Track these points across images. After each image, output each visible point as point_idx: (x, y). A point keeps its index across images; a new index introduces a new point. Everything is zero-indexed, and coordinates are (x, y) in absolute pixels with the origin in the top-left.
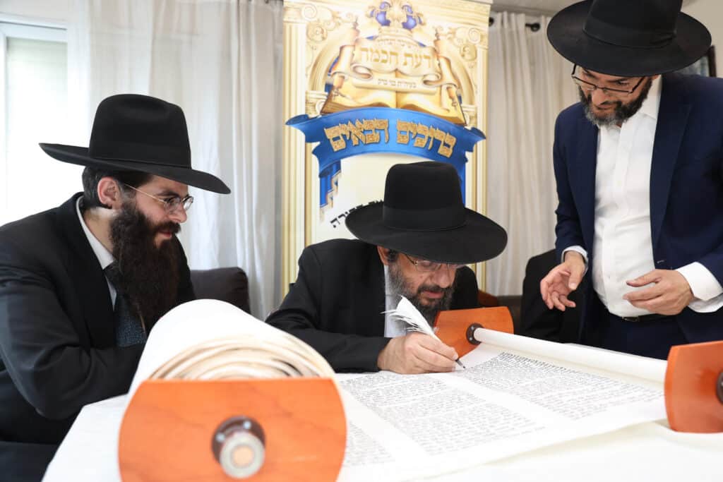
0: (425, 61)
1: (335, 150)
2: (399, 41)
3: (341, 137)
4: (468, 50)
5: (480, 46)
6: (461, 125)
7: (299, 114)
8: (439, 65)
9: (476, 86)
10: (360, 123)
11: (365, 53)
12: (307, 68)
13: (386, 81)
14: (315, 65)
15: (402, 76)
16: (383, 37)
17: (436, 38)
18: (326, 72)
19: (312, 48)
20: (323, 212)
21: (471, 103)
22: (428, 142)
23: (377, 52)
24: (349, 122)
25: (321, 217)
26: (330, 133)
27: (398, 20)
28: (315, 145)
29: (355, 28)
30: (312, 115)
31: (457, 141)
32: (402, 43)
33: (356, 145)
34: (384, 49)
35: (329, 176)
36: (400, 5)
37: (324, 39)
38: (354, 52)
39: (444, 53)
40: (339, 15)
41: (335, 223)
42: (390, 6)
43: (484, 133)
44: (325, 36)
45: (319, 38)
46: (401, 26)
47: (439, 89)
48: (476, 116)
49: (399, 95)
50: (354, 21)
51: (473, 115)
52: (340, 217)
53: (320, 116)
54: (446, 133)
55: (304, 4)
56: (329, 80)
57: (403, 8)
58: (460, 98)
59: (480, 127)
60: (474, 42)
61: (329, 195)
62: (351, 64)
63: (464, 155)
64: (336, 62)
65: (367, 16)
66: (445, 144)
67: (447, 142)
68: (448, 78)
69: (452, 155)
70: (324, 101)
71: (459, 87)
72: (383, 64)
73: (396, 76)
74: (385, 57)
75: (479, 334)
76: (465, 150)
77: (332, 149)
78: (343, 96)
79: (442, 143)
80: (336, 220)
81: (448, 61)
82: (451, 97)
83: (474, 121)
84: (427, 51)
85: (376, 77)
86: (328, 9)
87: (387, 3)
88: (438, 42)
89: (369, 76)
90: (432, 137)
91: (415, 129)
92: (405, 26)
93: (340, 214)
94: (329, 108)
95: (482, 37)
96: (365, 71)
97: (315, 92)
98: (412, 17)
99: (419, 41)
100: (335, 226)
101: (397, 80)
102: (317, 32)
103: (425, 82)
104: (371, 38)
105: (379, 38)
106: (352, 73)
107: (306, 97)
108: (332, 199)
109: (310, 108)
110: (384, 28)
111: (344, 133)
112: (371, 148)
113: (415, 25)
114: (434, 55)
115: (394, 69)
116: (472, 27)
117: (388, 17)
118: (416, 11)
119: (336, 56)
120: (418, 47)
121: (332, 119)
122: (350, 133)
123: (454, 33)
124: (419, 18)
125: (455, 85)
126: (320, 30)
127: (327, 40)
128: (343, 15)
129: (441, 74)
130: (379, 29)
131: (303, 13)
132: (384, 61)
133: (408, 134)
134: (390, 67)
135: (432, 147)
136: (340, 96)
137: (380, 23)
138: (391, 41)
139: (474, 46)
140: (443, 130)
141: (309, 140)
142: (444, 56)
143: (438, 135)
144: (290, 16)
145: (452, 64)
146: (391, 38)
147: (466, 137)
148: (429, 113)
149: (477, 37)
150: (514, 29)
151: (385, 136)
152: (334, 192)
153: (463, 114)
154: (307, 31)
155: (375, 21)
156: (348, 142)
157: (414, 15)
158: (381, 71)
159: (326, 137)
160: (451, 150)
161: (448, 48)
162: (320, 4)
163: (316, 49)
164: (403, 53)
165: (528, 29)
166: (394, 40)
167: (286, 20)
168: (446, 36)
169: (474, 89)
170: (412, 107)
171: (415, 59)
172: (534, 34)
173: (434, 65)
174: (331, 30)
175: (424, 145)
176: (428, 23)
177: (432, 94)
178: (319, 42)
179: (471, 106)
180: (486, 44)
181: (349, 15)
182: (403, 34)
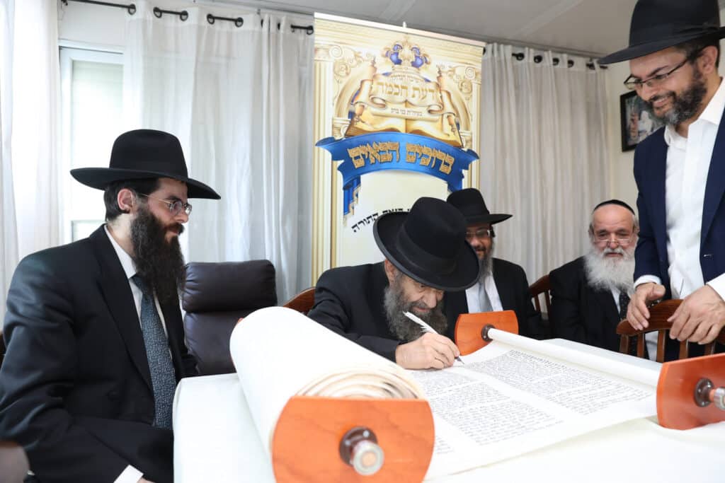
0: (430, 95)
1: (356, 167)
2: (408, 77)
3: (361, 157)
4: (464, 85)
5: (476, 82)
6: (459, 147)
7: (326, 137)
8: (441, 97)
9: (471, 116)
10: (377, 145)
11: (381, 87)
12: (334, 99)
13: (398, 110)
14: (340, 96)
15: (412, 107)
16: (396, 74)
17: (438, 75)
18: (349, 102)
19: (338, 82)
20: (346, 219)
21: (467, 128)
22: (431, 161)
23: (390, 86)
24: (368, 144)
25: (344, 223)
26: (352, 153)
27: (409, 60)
28: (340, 162)
29: (373, 66)
30: (337, 138)
31: (454, 163)
32: (411, 79)
33: (373, 164)
34: (397, 84)
35: (351, 189)
36: (410, 47)
37: (347, 74)
38: (373, 86)
39: (445, 87)
40: (360, 55)
41: (356, 228)
42: (402, 48)
43: (478, 153)
44: (348, 72)
45: (343, 73)
46: (411, 65)
47: (441, 117)
48: (471, 140)
49: (409, 122)
50: (373, 59)
51: (468, 138)
52: (359, 223)
53: (344, 139)
54: (446, 154)
55: (332, 45)
56: (352, 108)
57: (412, 50)
58: (458, 125)
59: (474, 149)
60: (470, 79)
61: (351, 205)
62: (370, 96)
63: (461, 172)
64: (357, 94)
65: (383, 56)
66: (445, 163)
67: (446, 161)
68: (449, 108)
69: (451, 173)
70: (348, 126)
71: (458, 115)
72: (396, 96)
73: (406, 106)
74: (396, 90)
75: (492, 333)
76: (462, 168)
77: (354, 166)
78: (363, 122)
79: (443, 162)
80: (356, 225)
81: (449, 94)
82: (451, 124)
83: (469, 144)
84: (431, 86)
85: (390, 106)
87: (399, 45)
88: (441, 78)
89: (384, 106)
90: (435, 157)
91: (421, 150)
92: (414, 64)
93: (359, 221)
94: (351, 132)
95: (476, 74)
96: (381, 102)
97: (340, 118)
98: (419, 57)
99: (425, 77)
100: (355, 231)
101: (406, 109)
102: (342, 69)
103: (430, 112)
104: (386, 74)
105: (392, 75)
106: (371, 104)
107: (333, 122)
108: (353, 208)
109: (336, 131)
110: (397, 66)
111: (363, 153)
112: (385, 165)
113: (422, 64)
114: (437, 89)
115: (403, 99)
116: (467, 66)
117: (400, 57)
118: (422, 52)
119: (358, 89)
120: (425, 83)
121: (354, 141)
122: (369, 153)
123: (453, 71)
124: (425, 58)
125: (454, 114)
126: (344, 67)
127: (350, 75)
128: (363, 55)
129: (443, 105)
130: (392, 67)
131: (330, 52)
132: (397, 94)
133: (415, 154)
134: (400, 98)
135: (435, 166)
136: (360, 122)
137: (393, 61)
138: (402, 77)
139: (470, 82)
140: (444, 152)
141: (335, 158)
142: (447, 89)
143: (440, 155)
144: (320, 55)
145: (452, 95)
146: (402, 74)
147: (463, 158)
148: (433, 137)
149: (471, 75)
150: (503, 58)
151: (396, 155)
152: (355, 202)
153: (460, 138)
154: (334, 68)
155: (389, 60)
156: (367, 160)
157: (421, 55)
158: (393, 102)
159: (349, 156)
160: (450, 168)
161: (448, 83)
162: (345, 45)
163: (341, 82)
164: (412, 86)
165: (515, 58)
166: (404, 76)
167: (316, 58)
168: (447, 73)
169: (470, 118)
170: (418, 132)
171: (421, 92)
172: (519, 62)
173: (437, 98)
174: (354, 67)
175: (428, 164)
176: (432, 62)
177: (436, 121)
178: (344, 77)
179: (467, 131)
180: (480, 80)
181: (368, 55)
182: (412, 71)
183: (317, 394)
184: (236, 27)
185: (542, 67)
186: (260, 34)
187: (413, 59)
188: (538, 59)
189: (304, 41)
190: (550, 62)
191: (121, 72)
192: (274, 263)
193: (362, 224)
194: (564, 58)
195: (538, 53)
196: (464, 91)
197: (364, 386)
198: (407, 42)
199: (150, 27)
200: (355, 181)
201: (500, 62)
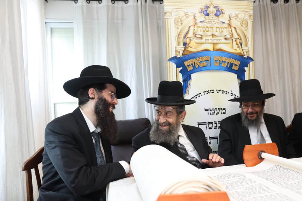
0: (225, 30)
2: (213, 22)
3: (191, 65)
4: (244, 23)
5: (250, 20)
6: (242, 56)
7: (173, 56)
8: (231, 30)
9: (248, 38)
10: (199, 59)
11: (199, 28)
12: (176, 37)
13: (208, 39)
14: (179, 35)
15: (216, 37)
16: (207, 21)
17: (229, 19)
18: (183, 37)
19: (177, 28)
21: (246, 46)
22: (228, 64)
23: (204, 27)
24: (194, 58)
26: (186, 63)
27: (213, 13)
28: (180, 69)
29: (194, 18)
30: (178, 56)
31: (240, 63)
32: (215, 23)
33: (197, 68)
34: (207, 26)
35: (186, 82)
36: (213, 6)
37: (182, 24)
38: (195, 28)
39: (233, 25)
40: (187, 13)
42: (209, 7)
43: (253, 58)
44: (182, 23)
45: (179, 24)
46: (214, 15)
47: (232, 41)
48: (249, 51)
49: (214, 45)
50: (194, 15)
51: (247, 51)
53: (182, 56)
54: (236, 60)
55: (173, 10)
56: (185, 41)
57: (214, 8)
58: (241, 44)
59: (251, 56)
60: (246, 19)
61: (187, 89)
62: (194, 34)
63: (244, 68)
64: (187, 33)
65: (199, 12)
66: (235, 65)
67: (236, 64)
68: (236, 36)
69: (238, 69)
70: (183, 50)
71: (241, 39)
72: (207, 32)
73: (213, 37)
74: (207, 29)
75: (264, 155)
76: (244, 67)
77: (188, 70)
78: (191, 47)
79: (234, 64)
81: (235, 28)
82: (237, 44)
83: (248, 54)
84: (226, 25)
85: (204, 38)
86: (183, 11)
87: (208, 6)
88: (231, 21)
89: (201, 38)
90: (229, 62)
91: (222, 59)
92: (216, 15)
94: (185, 53)
95: (250, 16)
96: (200, 36)
97: (179, 46)
98: (218, 11)
99: (222, 21)
101: (213, 39)
102: (179, 21)
103: (225, 39)
104: (201, 22)
105: (205, 22)
106: (194, 37)
107: (176, 49)
108: (188, 91)
109: (178, 53)
110: (207, 17)
111: (192, 63)
112: (204, 68)
113: (220, 14)
114: (229, 27)
115: (212, 34)
116: (245, 12)
117: (208, 12)
118: (220, 8)
119: (187, 31)
120: (222, 24)
121: (187, 57)
122: (195, 63)
123: (238, 16)
124: (222, 11)
125: (239, 39)
126: (180, 20)
128: (189, 13)
129: (232, 34)
130: (205, 18)
131: (172, 13)
132: (208, 31)
133: (219, 61)
134: (210, 33)
135: (229, 67)
136: (190, 48)
137: (205, 15)
139: (247, 21)
140: (234, 59)
141: (178, 67)
142: (233, 26)
143: (232, 61)
145: (237, 29)
147: (245, 61)
148: (228, 52)
149: (248, 16)
150: (265, 4)
151: (209, 63)
152: (189, 88)
153: (243, 51)
154: (175, 21)
155: (202, 14)
156: (194, 66)
157: (219, 10)
158: (206, 36)
159: (185, 65)
160: (238, 67)
161: (235, 23)
162: (179, 9)
163: (179, 28)
164: (215, 27)
165: (272, 3)
166: (211, 22)
167: (166, 17)
168: (234, 18)
169: (248, 40)
170: (220, 50)
171: (220, 29)
172: (275, 5)
173: (229, 31)
174: (185, 20)
175: (226, 66)
176: (226, 13)
177: (229, 43)
178: (179, 25)
179: (246, 47)
180: (252, 19)
181: (192, 13)
182: (215, 19)
183: (170, 193)
184: (125, 4)
185: (289, 5)
186: (137, 6)
187: (215, 12)
189: (159, 7)
191: (73, 31)
192: (150, 119)
196: (244, 26)
197: (194, 187)
198: (211, 3)
199: (85, 8)
201: (264, 6)
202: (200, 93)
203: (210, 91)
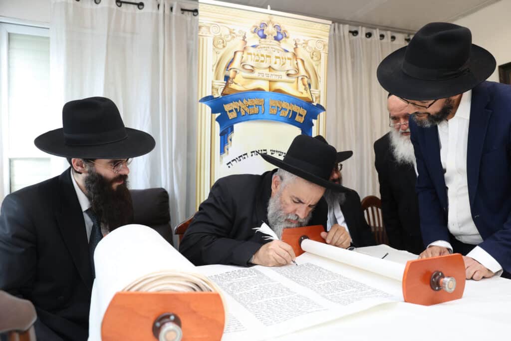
0: (288, 62)
1: (230, 118)
2: (272, 48)
3: (234, 110)
4: (315, 54)
5: (324, 51)
6: (310, 102)
7: (208, 95)
8: (297, 64)
9: (320, 78)
10: (246, 101)
11: (250, 56)
12: (213, 66)
13: (263, 74)
14: (218, 63)
15: (274, 71)
16: (262, 46)
17: (295, 47)
18: (225, 69)
19: (216, 53)
20: (222, 158)
21: (317, 88)
22: (289, 113)
23: (257, 55)
24: (239, 101)
25: (221, 161)
26: (227, 108)
27: (272, 35)
28: (217, 115)
29: (244, 40)
30: (216, 96)
31: (307, 113)
32: (274, 50)
33: (243, 115)
34: (263, 53)
35: (226, 135)
36: (273, 25)
37: (224, 47)
38: (244, 56)
39: (300, 56)
40: (234, 32)
41: (230, 165)
42: (266, 26)
43: (325, 107)
44: (225, 45)
45: (220, 46)
46: (273, 38)
47: (296, 79)
48: (319, 97)
49: (271, 83)
50: (244, 35)
51: (317, 95)
52: (232, 161)
53: (221, 97)
54: (300, 107)
55: (212, 24)
56: (227, 73)
57: (274, 27)
58: (310, 85)
59: (322, 104)
60: (319, 49)
61: (226, 147)
62: (241, 63)
63: (312, 121)
64: (231, 62)
65: (252, 32)
66: (300, 115)
67: (300, 113)
68: (302, 72)
69: (304, 122)
70: (224, 86)
71: (310, 78)
72: (262, 63)
73: (270, 71)
74: (262, 59)
76: (312, 119)
77: (229, 118)
78: (236, 84)
79: (298, 114)
80: (230, 163)
81: (303, 61)
82: (304, 85)
83: (318, 100)
84: (289, 55)
85: (257, 71)
87: (264, 24)
88: (297, 49)
89: (252, 71)
90: (292, 110)
91: (281, 105)
92: (276, 38)
93: (233, 159)
94: (227, 91)
95: (324, 46)
96: (251, 68)
97: (218, 81)
98: (280, 33)
99: (285, 48)
100: (229, 167)
101: (270, 73)
102: (219, 43)
103: (288, 75)
104: (253, 46)
105: (259, 47)
106: (241, 69)
107: (212, 84)
108: (228, 150)
109: (215, 91)
110: (263, 40)
111: (236, 107)
112: (253, 117)
113: (283, 38)
114: (294, 58)
115: (268, 66)
116: (317, 39)
117: (265, 33)
118: (283, 29)
119: (232, 58)
120: (284, 53)
121: (229, 98)
122: (240, 107)
123: (306, 43)
124: (285, 33)
125: (307, 77)
126: (221, 41)
127: (226, 48)
128: (236, 32)
129: (298, 70)
130: (259, 41)
131: (211, 29)
132: (262, 61)
133: (276, 108)
134: (266, 65)
135: (292, 116)
136: (234, 84)
137: (260, 36)
138: (266, 48)
139: (319, 52)
140: (299, 106)
141: (214, 112)
142: (301, 58)
143: (296, 108)
144: (203, 31)
145: (305, 63)
146: (267, 46)
147: (313, 110)
148: (291, 95)
149: (321, 45)
150: (342, 34)
151: (262, 108)
152: (229, 145)
153: (311, 95)
154: (214, 42)
155: (256, 35)
156: (238, 113)
157: (282, 31)
158: (259, 68)
159: (224, 110)
160: (303, 119)
161: (302, 53)
162: (222, 25)
163: (219, 53)
164: (274, 56)
165: (351, 34)
166: (269, 48)
167: (200, 34)
168: (302, 45)
169: (319, 79)
170: (279, 91)
171: (281, 60)
172: (354, 38)
173: (293, 64)
174: (229, 41)
175: (286, 115)
176: (290, 37)
177: (292, 82)
178: (221, 49)
179: (317, 90)
180: (327, 50)
181: (240, 31)
182: (274, 44)
184: (138, 9)
186: (157, 15)
187: (276, 34)
188: (369, 35)
189: (191, 21)
190: (377, 37)
191: (49, 43)
192: (168, 190)
193: (235, 161)
194: (388, 34)
195: (369, 31)
196: (315, 59)
198: (271, 21)
200: (229, 129)
201: (340, 37)
202: (246, 154)
203: (261, 151)
